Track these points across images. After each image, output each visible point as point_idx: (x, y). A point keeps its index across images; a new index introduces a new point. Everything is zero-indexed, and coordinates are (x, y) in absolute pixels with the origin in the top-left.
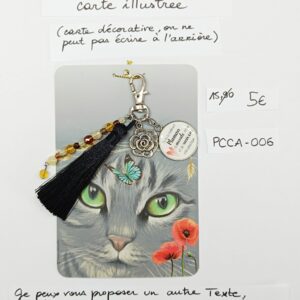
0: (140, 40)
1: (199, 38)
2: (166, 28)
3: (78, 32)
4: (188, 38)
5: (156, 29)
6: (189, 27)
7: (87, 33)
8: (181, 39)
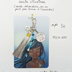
0: (35, 9)
1: (49, 10)
2: (41, 7)
3: (19, 7)
4: (46, 10)
5: (39, 7)
6: (47, 7)
7: (21, 7)
8: (45, 10)
